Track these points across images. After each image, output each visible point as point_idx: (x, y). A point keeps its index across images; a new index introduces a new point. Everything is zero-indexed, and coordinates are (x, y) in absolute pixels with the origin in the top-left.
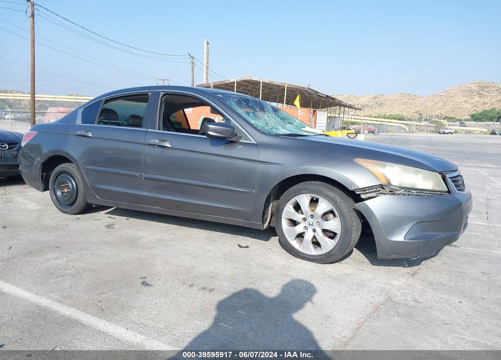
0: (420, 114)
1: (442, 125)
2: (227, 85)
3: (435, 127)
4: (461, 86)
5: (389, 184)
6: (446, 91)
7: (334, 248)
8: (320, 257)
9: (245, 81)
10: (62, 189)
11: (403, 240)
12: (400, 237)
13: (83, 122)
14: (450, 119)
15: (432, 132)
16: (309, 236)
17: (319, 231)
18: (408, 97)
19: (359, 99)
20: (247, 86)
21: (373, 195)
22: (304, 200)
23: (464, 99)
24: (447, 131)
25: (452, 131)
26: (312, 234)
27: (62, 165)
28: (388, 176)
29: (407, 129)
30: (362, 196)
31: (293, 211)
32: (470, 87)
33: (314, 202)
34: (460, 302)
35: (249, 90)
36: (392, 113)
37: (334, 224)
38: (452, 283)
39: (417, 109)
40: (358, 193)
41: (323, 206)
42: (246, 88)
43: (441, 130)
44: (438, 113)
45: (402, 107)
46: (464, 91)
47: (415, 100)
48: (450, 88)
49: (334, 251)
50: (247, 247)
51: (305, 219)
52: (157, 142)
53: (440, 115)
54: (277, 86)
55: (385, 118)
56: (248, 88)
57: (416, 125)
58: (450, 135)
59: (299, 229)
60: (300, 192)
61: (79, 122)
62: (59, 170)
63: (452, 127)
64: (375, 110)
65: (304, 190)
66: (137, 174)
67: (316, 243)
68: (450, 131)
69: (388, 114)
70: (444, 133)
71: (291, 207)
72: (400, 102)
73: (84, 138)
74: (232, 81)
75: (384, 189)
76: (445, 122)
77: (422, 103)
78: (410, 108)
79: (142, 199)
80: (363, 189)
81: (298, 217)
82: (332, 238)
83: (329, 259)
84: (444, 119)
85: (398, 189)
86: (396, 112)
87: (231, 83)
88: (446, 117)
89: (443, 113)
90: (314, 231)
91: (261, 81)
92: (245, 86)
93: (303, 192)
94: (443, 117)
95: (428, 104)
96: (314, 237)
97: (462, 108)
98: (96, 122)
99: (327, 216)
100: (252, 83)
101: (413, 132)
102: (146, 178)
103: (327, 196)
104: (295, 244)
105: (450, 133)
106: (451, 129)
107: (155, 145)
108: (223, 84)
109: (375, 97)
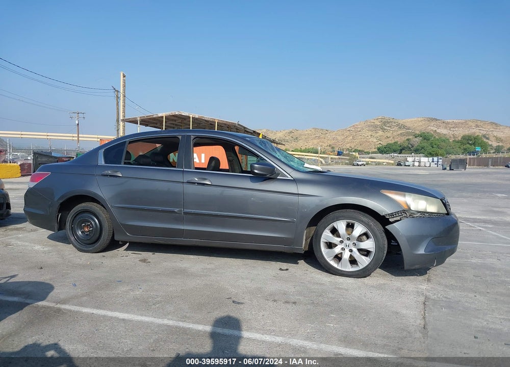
0: (333, 148)
1: (355, 157)
2: (154, 119)
3: (349, 159)
4: (366, 121)
5: (410, 209)
6: (354, 126)
7: (369, 264)
8: (357, 273)
9: (174, 116)
10: (81, 228)
11: (424, 253)
12: (421, 251)
13: (106, 162)
14: (360, 152)
15: (347, 164)
16: (346, 255)
17: (355, 250)
18: (321, 131)
19: (275, 133)
20: (175, 121)
21: (398, 218)
22: (341, 226)
23: (370, 134)
24: (360, 163)
25: (365, 163)
26: (349, 253)
27: (83, 204)
28: (408, 203)
29: (323, 162)
30: (390, 220)
31: (331, 235)
32: (374, 123)
33: (350, 226)
34: (476, 296)
35: (176, 125)
36: (307, 147)
37: (369, 244)
38: (460, 284)
39: (329, 143)
40: (388, 217)
41: (359, 230)
42: (173, 122)
43: (354, 162)
44: (348, 146)
45: (315, 141)
46: (369, 126)
47: (327, 135)
48: (357, 123)
49: (370, 266)
50: (287, 270)
51: (342, 242)
52: (197, 179)
53: (350, 149)
54: (206, 121)
55: (301, 152)
56: (176, 123)
57: (331, 158)
58: (362, 166)
59: (337, 250)
60: (338, 219)
61: (101, 161)
62: (80, 209)
63: (364, 160)
64: (292, 144)
65: (341, 217)
66: (176, 210)
67: (353, 261)
68: (362, 163)
69: (303, 148)
70: (358, 165)
71: (329, 232)
72: (313, 136)
73: (112, 178)
74: (160, 115)
75: (406, 213)
76: (357, 154)
77: (333, 137)
78: (323, 142)
79: (181, 233)
80: (392, 215)
81: (336, 240)
82: (366, 255)
83: (364, 273)
84: (354, 152)
85: (416, 213)
86: (310, 145)
87: (159, 117)
88: (356, 150)
89: (353, 147)
90: (351, 251)
91: (191, 116)
92: (172, 120)
93: (340, 218)
94: (353, 150)
95: (339, 138)
96: (351, 256)
97: (369, 142)
98: (123, 163)
99: (361, 237)
100: (181, 118)
101: (329, 164)
102: (186, 213)
103: (362, 221)
104: (333, 263)
105: (362, 165)
106: (363, 161)
107: (195, 183)
108: (150, 119)
109: (291, 132)
